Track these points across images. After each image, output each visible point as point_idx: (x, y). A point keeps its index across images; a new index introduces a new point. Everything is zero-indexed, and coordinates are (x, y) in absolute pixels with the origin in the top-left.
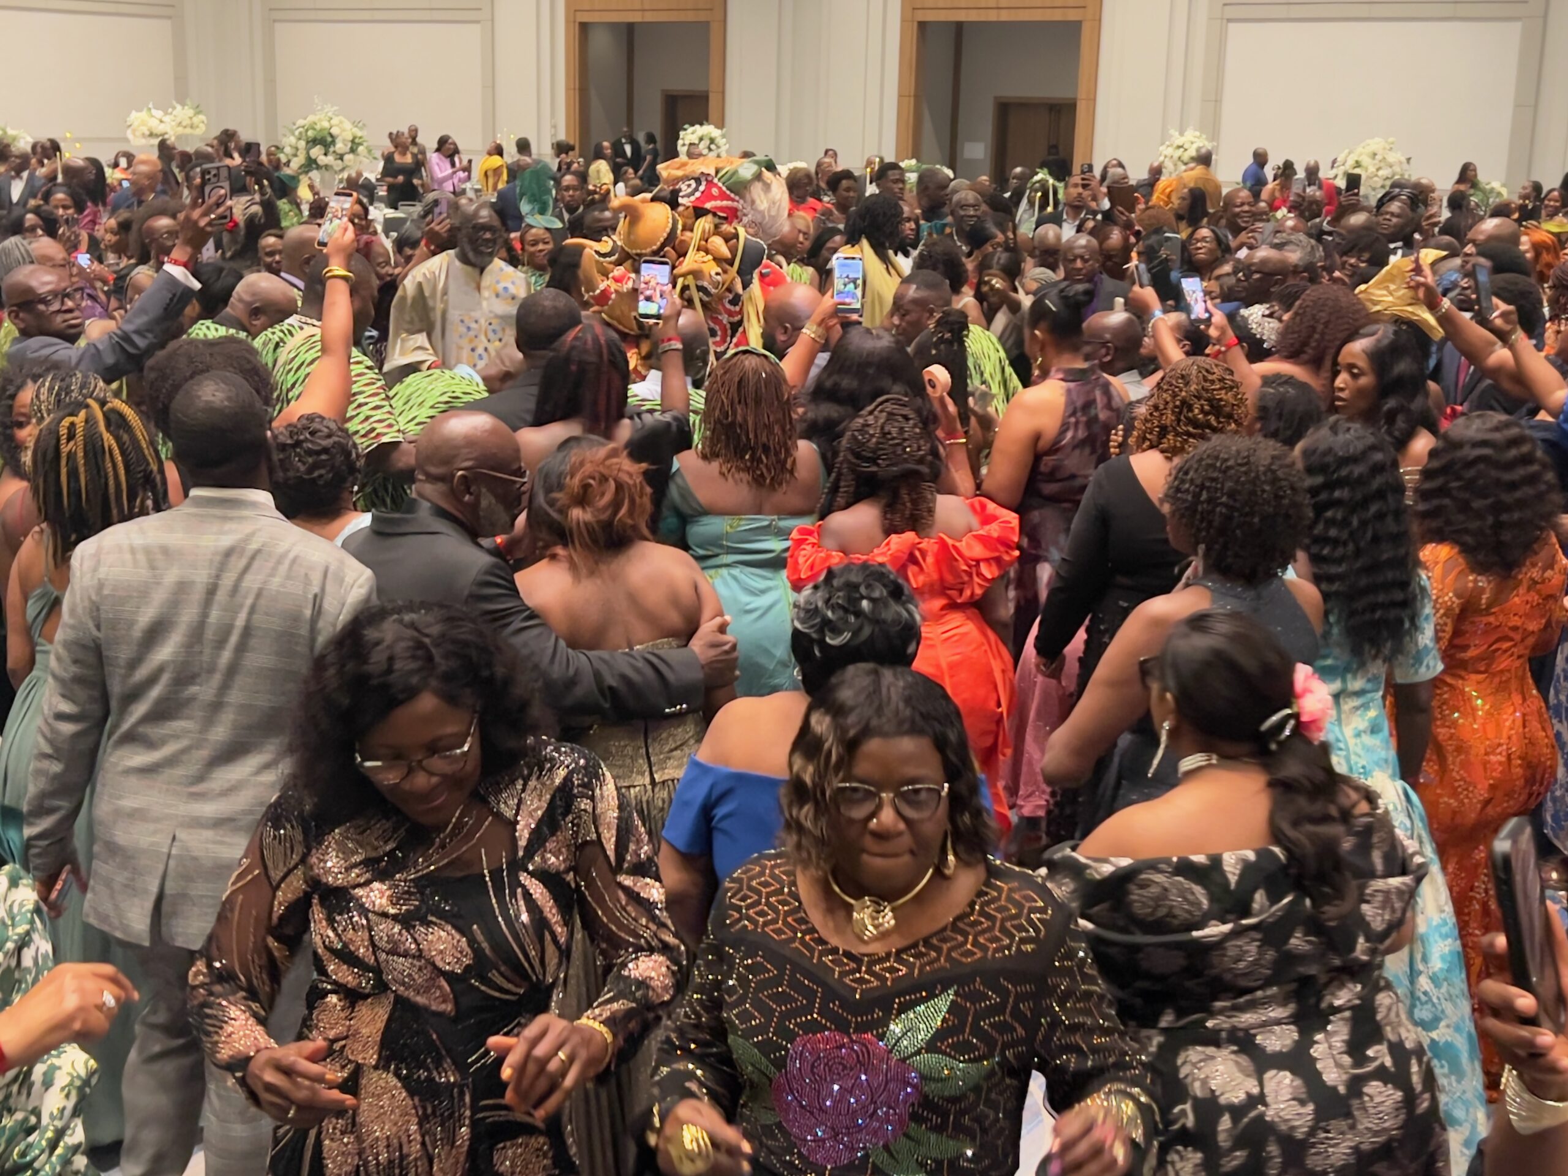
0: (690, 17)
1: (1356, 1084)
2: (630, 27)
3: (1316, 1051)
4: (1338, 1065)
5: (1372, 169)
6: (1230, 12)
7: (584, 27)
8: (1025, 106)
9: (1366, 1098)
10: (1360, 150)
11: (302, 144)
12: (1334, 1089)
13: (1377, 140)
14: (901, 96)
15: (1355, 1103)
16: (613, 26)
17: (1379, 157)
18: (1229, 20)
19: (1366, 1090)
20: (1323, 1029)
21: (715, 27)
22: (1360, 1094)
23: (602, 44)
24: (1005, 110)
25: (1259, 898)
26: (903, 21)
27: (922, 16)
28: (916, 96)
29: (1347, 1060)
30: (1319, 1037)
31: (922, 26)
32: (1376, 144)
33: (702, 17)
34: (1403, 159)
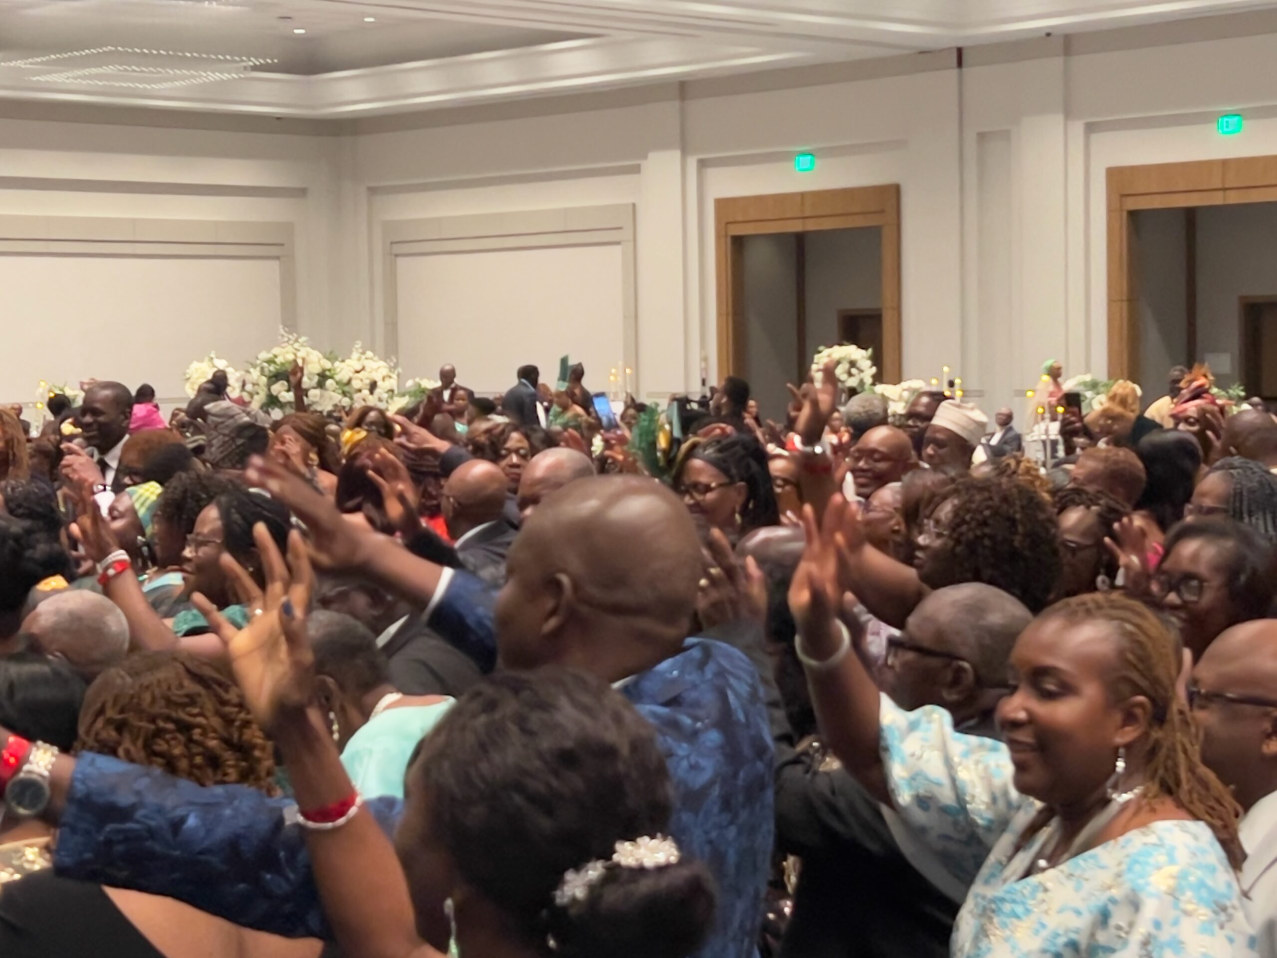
0: (858, 223)
2: (800, 238)
7: (738, 242)
14: (1110, 301)
16: (778, 238)
21: (888, 234)
23: (762, 260)
24: (1254, 312)
26: (1110, 211)
27: (1132, 204)
28: (1131, 300)
31: (1134, 216)
33: (873, 223)
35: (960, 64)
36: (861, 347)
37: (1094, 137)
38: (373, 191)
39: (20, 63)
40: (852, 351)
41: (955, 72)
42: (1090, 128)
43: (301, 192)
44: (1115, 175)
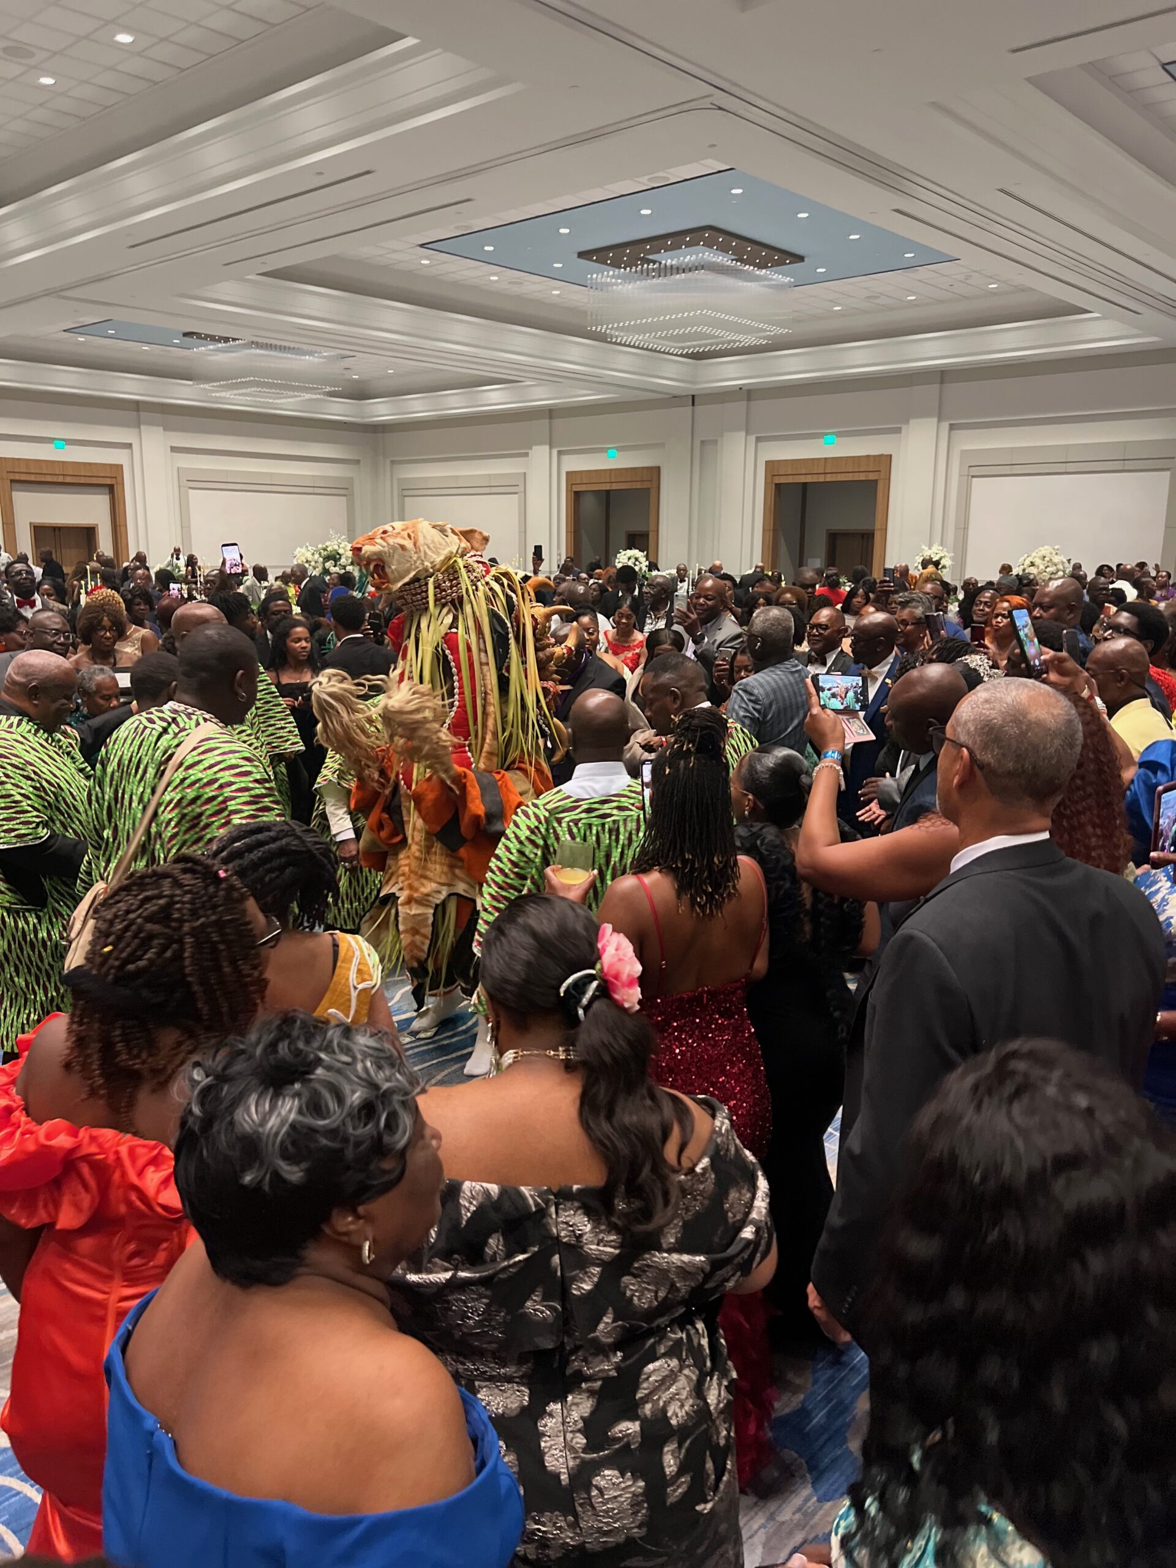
0: (638, 486)
1: (583, 1475)
2: (608, 493)
3: (548, 1425)
4: (568, 1446)
5: (1042, 567)
6: (974, 471)
7: (577, 494)
8: (846, 535)
9: (594, 1492)
10: (1034, 554)
11: (321, 560)
12: (557, 1476)
13: (1046, 547)
14: (764, 530)
15: (579, 1498)
16: (596, 493)
17: (1047, 559)
18: (973, 477)
19: (597, 1480)
20: (562, 1399)
21: (653, 492)
22: (588, 1486)
23: (589, 504)
24: (834, 538)
25: (495, 1243)
26: (765, 483)
27: (777, 480)
28: (774, 530)
29: (581, 1440)
30: (555, 1407)
31: (778, 486)
32: (1045, 550)
33: (646, 485)
34: (1065, 560)
35: (693, 404)
36: (641, 551)
38: (393, 462)
39: (206, 386)
40: (636, 553)
41: (691, 408)
42: (758, 440)
43: (358, 462)
44: (769, 464)
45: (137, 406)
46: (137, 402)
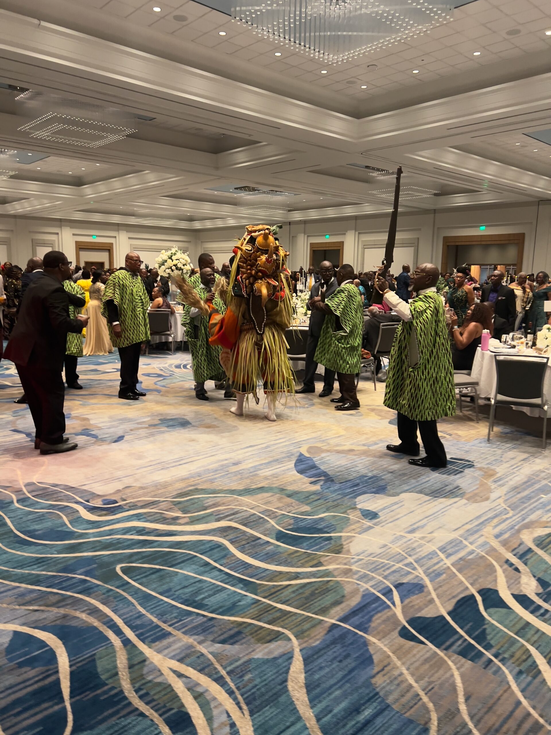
37: (309, 238)
38: (202, 242)
42: (308, 236)
43: (190, 242)
44: (311, 244)
45: (118, 225)
46: (118, 224)
